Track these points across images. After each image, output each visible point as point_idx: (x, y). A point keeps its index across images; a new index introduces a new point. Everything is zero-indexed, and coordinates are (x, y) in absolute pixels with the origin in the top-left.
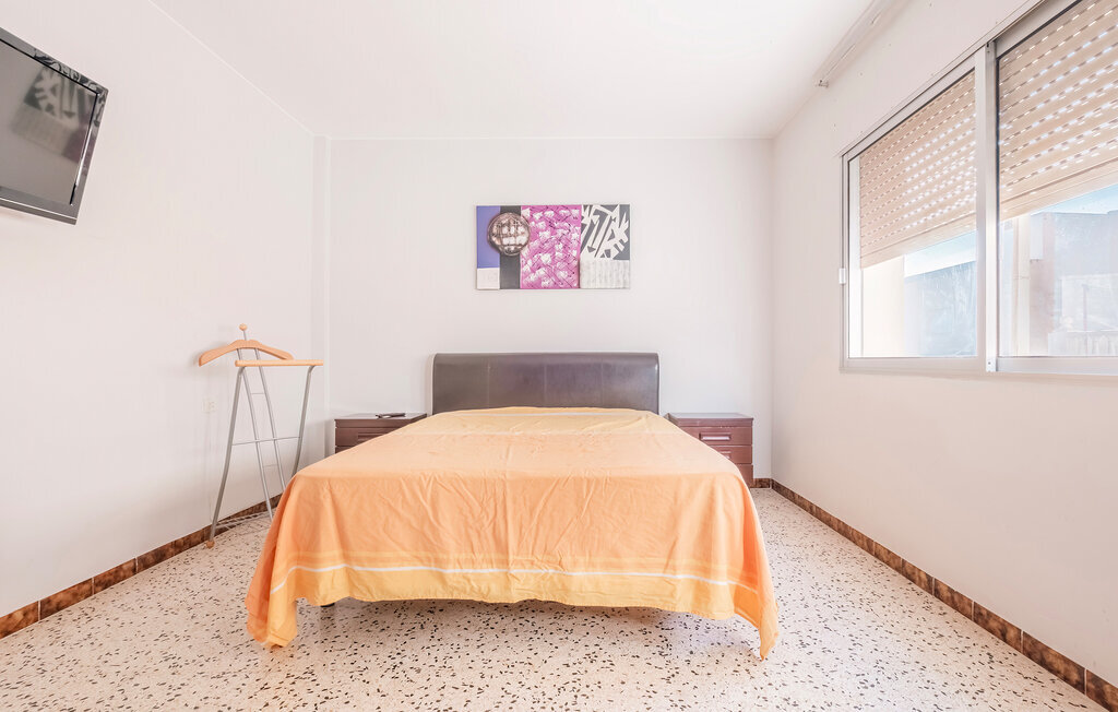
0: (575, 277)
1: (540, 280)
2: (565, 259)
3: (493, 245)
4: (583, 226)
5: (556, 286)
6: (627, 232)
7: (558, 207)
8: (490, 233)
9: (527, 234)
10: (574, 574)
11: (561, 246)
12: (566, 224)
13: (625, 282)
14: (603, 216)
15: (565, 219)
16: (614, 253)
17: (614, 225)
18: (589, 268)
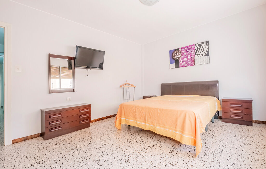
0: (193, 63)
1: (184, 65)
2: (191, 59)
3: (173, 59)
4: (195, 49)
5: (188, 66)
6: (208, 48)
7: (188, 46)
8: (172, 56)
9: (181, 55)
10: (157, 127)
11: (189, 55)
12: (190, 50)
13: (208, 62)
14: (200, 46)
15: (190, 49)
16: (204, 54)
17: (204, 47)
18: (197, 60)
